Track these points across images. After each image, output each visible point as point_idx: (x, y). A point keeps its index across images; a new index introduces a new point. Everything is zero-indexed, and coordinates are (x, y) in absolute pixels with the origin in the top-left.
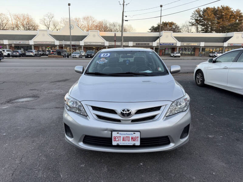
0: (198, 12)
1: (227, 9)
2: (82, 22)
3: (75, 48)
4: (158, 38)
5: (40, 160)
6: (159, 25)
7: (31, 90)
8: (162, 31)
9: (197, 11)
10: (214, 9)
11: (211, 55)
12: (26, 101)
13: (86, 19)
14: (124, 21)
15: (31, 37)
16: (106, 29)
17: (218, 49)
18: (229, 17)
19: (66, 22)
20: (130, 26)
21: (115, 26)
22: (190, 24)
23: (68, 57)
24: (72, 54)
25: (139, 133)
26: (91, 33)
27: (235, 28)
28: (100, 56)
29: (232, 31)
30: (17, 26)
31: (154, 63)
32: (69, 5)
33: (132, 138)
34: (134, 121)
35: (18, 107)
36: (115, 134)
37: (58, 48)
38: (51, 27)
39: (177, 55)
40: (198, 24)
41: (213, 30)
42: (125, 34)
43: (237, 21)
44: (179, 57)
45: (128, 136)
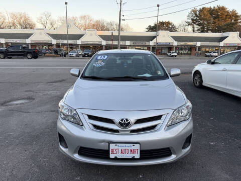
0: (195, 11)
1: (223, 9)
2: (79, 22)
3: (72, 46)
4: (155, 37)
5: (32, 172)
6: (156, 25)
7: (26, 91)
8: (159, 30)
9: (193, 11)
10: (210, 8)
11: (208, 54)
12: (21, 104)
13: (83, 17)
14: (121, 21)
15: (28, 36)
16: (103, 28)
17: (214, 49)
18: (224, 17)
19: (63, 20)
20: (127, 25)
21: (112, 25)
22: (187, 24)
23: (65, 56)
24: (70, 54)
25: (139, 145)
26: (88, 32)
27: (231, 28)
28: (97, 58)
29: (227, 31)
30: (14, 24)
31: (152, 65)
32: (66, 3)
33: (131, 151)
34: (133, 131)
35: (12, 110)
36: (112, 146)
37: (55, 47)
38: (49, 26)
39: (174, 54)
40: (195, 23)
41: (209, 30)
42: (122, 34)
43: (233, 21)
44: (176, 56)
45: (127, 148)
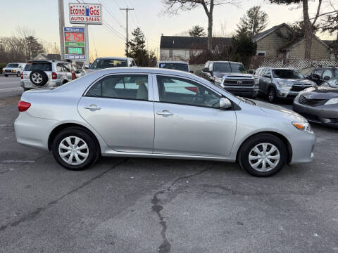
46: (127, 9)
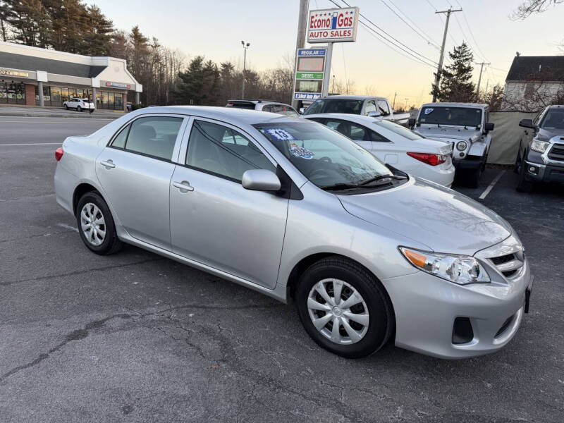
18: (78, 18)
40: (3, 18)
41: (48, 43)
43: (96, 31)
46: (449, 12)
